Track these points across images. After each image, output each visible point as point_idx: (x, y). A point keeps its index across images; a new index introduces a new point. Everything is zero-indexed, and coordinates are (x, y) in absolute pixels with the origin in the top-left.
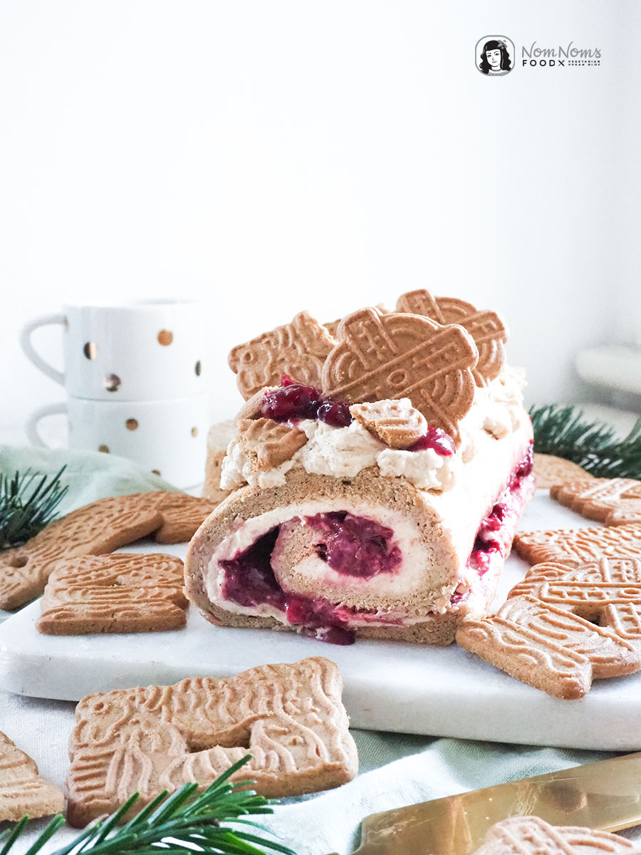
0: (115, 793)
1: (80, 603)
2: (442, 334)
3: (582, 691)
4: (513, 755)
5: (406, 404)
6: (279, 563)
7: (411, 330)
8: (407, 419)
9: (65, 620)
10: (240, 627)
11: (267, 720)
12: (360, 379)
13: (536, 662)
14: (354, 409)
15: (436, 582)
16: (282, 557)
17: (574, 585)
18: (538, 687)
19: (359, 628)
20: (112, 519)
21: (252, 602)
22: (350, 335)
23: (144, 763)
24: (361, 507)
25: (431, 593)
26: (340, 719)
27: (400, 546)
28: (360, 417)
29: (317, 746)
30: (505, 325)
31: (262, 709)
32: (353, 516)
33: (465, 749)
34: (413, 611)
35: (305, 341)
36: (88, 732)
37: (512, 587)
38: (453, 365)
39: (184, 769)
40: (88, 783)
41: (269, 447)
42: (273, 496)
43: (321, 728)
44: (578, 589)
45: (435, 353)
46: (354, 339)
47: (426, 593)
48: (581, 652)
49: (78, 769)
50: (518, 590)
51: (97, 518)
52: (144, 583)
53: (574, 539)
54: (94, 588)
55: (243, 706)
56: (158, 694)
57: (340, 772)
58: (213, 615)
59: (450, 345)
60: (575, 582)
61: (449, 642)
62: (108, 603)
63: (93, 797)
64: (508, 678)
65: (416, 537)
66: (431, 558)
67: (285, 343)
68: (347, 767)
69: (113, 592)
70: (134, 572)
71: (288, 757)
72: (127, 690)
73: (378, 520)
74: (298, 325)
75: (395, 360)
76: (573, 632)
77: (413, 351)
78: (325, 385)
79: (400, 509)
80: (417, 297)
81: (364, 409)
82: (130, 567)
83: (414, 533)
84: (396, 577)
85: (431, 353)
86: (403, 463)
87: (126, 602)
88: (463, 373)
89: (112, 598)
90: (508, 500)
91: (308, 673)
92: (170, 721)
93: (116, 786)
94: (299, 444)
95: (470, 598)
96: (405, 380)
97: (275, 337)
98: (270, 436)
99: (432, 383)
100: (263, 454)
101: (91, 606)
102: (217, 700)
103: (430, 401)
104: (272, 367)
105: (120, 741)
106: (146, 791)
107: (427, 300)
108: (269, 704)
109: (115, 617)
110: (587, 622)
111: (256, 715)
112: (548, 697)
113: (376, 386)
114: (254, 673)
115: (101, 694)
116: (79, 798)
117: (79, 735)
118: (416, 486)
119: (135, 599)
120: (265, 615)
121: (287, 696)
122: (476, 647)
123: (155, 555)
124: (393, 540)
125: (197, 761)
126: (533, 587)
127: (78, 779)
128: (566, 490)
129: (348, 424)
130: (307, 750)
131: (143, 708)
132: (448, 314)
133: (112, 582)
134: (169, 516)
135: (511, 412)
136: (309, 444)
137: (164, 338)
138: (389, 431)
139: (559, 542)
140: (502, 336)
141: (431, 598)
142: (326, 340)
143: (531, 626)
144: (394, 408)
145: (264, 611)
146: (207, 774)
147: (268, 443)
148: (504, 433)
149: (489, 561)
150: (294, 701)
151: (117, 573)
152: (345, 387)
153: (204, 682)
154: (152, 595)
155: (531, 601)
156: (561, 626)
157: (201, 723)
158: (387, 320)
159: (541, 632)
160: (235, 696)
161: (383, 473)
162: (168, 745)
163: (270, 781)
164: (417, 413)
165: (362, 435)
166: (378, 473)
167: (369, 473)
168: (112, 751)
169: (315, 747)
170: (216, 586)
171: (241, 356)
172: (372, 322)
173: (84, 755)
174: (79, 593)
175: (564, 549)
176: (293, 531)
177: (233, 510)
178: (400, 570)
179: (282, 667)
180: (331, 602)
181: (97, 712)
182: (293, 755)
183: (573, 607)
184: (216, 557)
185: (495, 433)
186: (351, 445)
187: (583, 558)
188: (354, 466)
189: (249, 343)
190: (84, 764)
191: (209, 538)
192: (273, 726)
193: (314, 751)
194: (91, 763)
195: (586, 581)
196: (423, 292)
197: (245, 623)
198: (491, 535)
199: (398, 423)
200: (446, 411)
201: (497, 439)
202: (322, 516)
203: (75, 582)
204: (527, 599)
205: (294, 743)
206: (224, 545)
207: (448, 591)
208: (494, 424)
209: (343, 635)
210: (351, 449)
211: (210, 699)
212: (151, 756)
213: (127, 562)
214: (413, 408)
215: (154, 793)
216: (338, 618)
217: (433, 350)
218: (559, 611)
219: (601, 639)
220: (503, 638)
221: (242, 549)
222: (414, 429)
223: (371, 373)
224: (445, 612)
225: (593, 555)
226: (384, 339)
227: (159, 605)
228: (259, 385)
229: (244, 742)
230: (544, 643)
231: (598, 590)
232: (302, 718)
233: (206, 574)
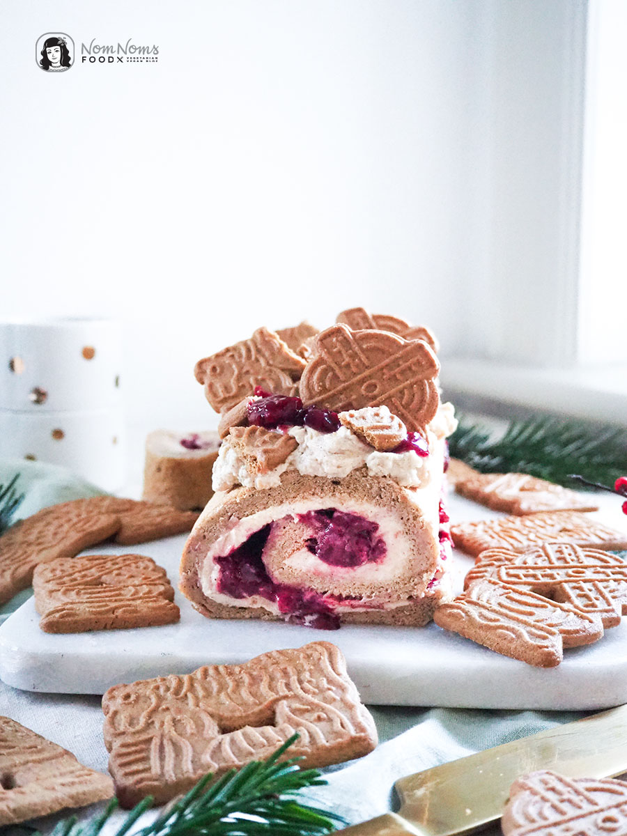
0: (162, 774)
1: (79, 603)
2: (409, 348)
3: (558, 659)
5: (384, 410)
6: (270, 558)
8: (389, 425)
9: (70, 619)
10: (232, 619)
11: (290, 700)
12: (336, 389)
13: (514, 636)
14: (342, 415)
15: (417, 570)
16: (274, 553)
17: (527, 568)
18: (517, 659)
19: (344, 614)
20: (71, 523)
21: (245, 594)
22: (326, 350)
23: (184, 747)
24: (349, 505)
25: (412, 579)
26: (353, 695)
27: (385, 539)
28: (349, 424)
29: (341, 720)
30: (434, 338)
31: (283, 691)
32: (342, 513)
34: (395, 596)
35: (267, 354)
36: (122, 721)
37: (467, 572)
38: (420, 377)
39: (222, 749)
40: (134, 767)
41: (266, 452)
42: (268, 496)
43: (339, 703)
44: (531, 572)
45: (403, 365)
46: (329, 353)
47: (408, 580)
48: (549, 626)
49: (120, 755)
50: (474, 575)
51: (56, 523)
52: (130, 582)
53: (497, 528)
55: (263, 688)
56: (180, 681)
57: (366, 742)
58: (205, 607)
59: (416, 359)
60: (527, 565)
61: (425, 623)
62: (105, 601)
63: (141, 780)
64: (489, 652)
65: (399, 529)
66: (414, 548)
67: (249, 357)
68: (371, 738)
69: (105, 592)
70: (115, 572)
71: (317, 733)
72: (149, 680)
73: (365, 516)
74: (258, 340)
75: (367, 373)
76: (538, 609)
77: (383, 363)
78: (304, 395)
79: (385, 506)
80: (356, 315)
81: (352, 416)
82: (110, 568)
83: (399, 527)
84: (381, 567)
85: (399, 365)
86: (390, 464)
87: (122, 600)
88: (428, 382)
89: (106, 597)
91: (316, 655)
92: (198, 706)
93: (162, 767)
94: (292, 448)
96: (377, 390)
97: (238, 351)
98: (264, 442)
99: (402, 392)
100: (261, 458)
101: (90, 605)
102: (238, 684)
103: (400, 407)
104: (239, 378)
105: (154, 727)
106: (191, 771)
107: (365, 317)
108: (288, 685)
109: (116, 614)
110: (547, 599)
111: (278, 696)
112: (528, 666)
113: (352, 396)
114: (266, 658)
115: (125, 686)
116: (130, 781)
117: (113, 724)
118: (401, 485)
119: (128, 597)
120: (255, 606)
121: (302, 677)
122: (455, 626)
123: (127, 555)
124: (379, 533)
125: (233, 741)
126: (486, 571)
127: (122, 765)
128: (470, 486)
129: (336, 430)
130: (332, 725)
131: (170, 695)
133: (97, 582)
134: (126, 519)
136: (300, 448)
137: (88, 354)
138: (376, 435)
139: (486, 532)
141: (412, 584)
142: (287, 354)
143: (500, 604)
144: (377, 415)
145: (254, 602)
146: (244, 752)
147: (264, 448)
150: (309, 682)
151: (101, 573)
152: (323, 396)
153: (221, 669)
154: (143, 593)
155: (494, 583)
156: (526, 604)
157: (227, 705)
158: (357, 336)
159: (511, 610)
160: (255, 680)
161: (371, 474)
162: (202, 728)
164: (397, 420)
165: (350, 440)
166: (367, 473)
167: (358, 473)
168: (150, 736)
169: (339, 721)
170: (211, 581)
171: (208, 368)
172: (345, 338)
173: (123, 742)
174: (73, 593)
175: (493, 537)
176: (284, 528)
177: (228, 510)
178: (384, 560)
179: (290, 652)
180: (319, 592)
181: (126, 702)
182: (321, 730)
183: (530, 587)
184: (210, 554)
186: (342, 449)
187: (512, 545)
188: (348, 466)
189: (213, 357)
190: (124, 750)
191: (204, 537)
192: (297, 705)
193: (339, 725)
194: (133, 749)
195: (536, 564)
196: (360, 310)
197: (237, 615)
198: (441, 527)
199: (382, 428)
200: (415, 417)
202: (313, 514)
203: (64, 583)
204: (490, 582)
205: (319, 719)
206: (219, 543)
207: (426, 578)
209: (329, 621)
210: (342, 452)
211: (231, 684)
212: (188, 739)
213: (105, 563)
214: (391, 415)
215: (200, 772)
216: (326, 606)
217: (401, 363)
218: (521, 592)
219: (565, 614)
220: (480, 617)
221: (236, 546)
222: (397, 433)
223: (346, 384)
224: (423, 596)
225: (520, 542)
226: (356, 354)
227: (155, 601)
228: (227, 395)
229: (271, 722)
230: (518, 620)
231: (549, 571)
232: (321, 697)
233: (201, 570)
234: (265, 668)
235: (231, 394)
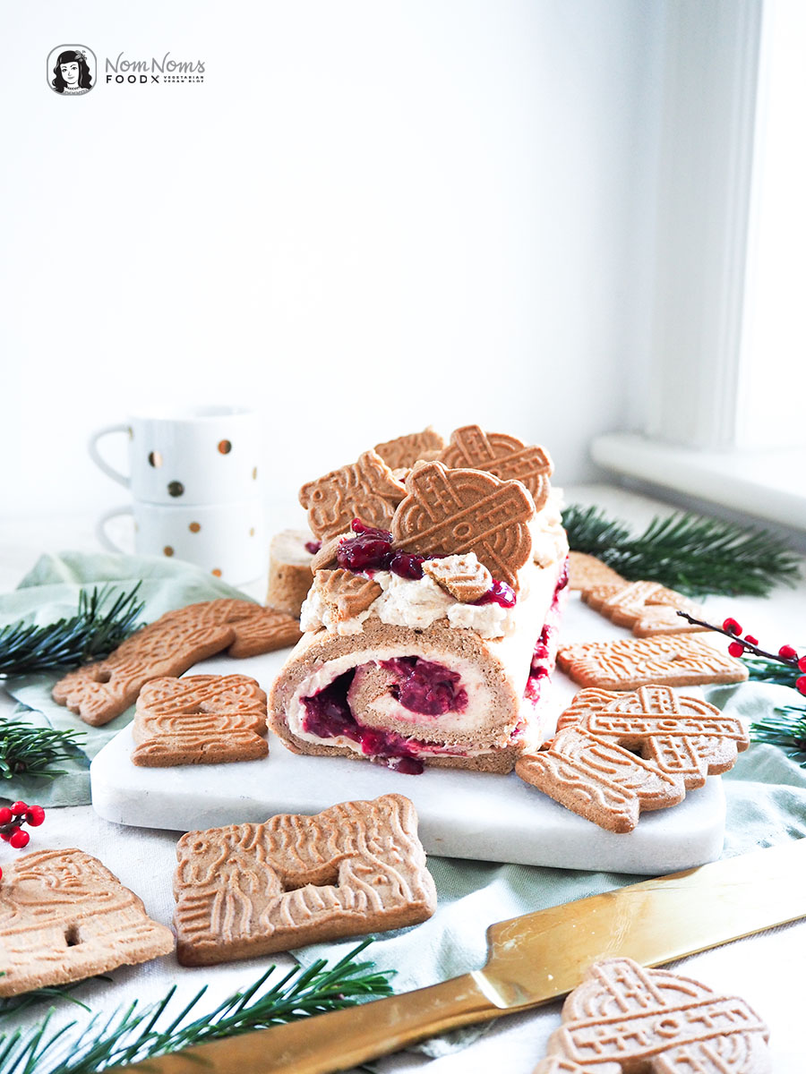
0: (220, 934)
2: (503, 489)
3: (631, 825)
4: (569, 879)
5: (471, 558)
6: (355, 701)
7: (474, 485)
8: (473, 575)
9: (159, 754)
10: (319, 756)
11: (354, 860)
12: (427, 531)
13: (590, 797)
14: (427, 565)
15: (498, 722)
16: (357, 696)
17: (618, 716)
18: (593, 821)
19: (428, 758)
20: (187, 634)
21: (330, 734)
22: (419, 489)
23: (244, 904)
24: (431, 654)
25: (494, 730)
26: (418, 857)
27: (466, 689)
28: (432, 573)
30: (550, 460)
31: (349, 849)
32: (424, 661)
33: (526, 873)
34: (477, 745)
35: (371, 480)
36: (190, 871)
37: (561, 713)
38: (513, 519)
39: (281, 909)
40: (195, 924)
41: (348, 599)
42: (352, 642)
43: (402, 866)
44: (622, 721)
45: (497, 508)
46: (421, 492)
47: (489, 730)
48: (628, 787)
49: (184, 910)
50: (567, 717)
51: (173, 633)
52: (226, 710)
53: (609, 654)
54: (181, 717)
55: (330, 844)
56: (252, 831)
57: (423, 910)
58: (293, 743)
59: (510, 500)
60: (619, 713)
61: (508, 771)
62: (196, 734)
63: (200, 939)
64: (565, 810)
65: (481, 681)
66: (495, 700)
67: (353, 483)
68: (428, 905)
69: (199, 722)
70: (215, 697)
71: (375, 898)
72: (223, 828)
73: (447, 665)
74: (364, 465)
75: (459, 514)
76: (620, 766)
77: (476, 505)
78: (394, 535)
79: (466, 657)
80: (469, 433)
81: (435, 566)
82: (212, 692)
83: (481, 679)
84: (462, 716)
85: (492, 507)
86: (471, 617)
87: (213, 733)
88: (521, 526)
89: (199, 729)
90: (552, 620)
91: (387, 810)
92: (264, 861)
93: (221, 926)
94: (375, 595)
95: (527, 731)
96: (469, 532)
97: (342, 476)
98: (348, 588)
99: (493, 535)
100: (342, 606)
101: (182, 738)
102: (306, 840)
103: (492, 553)
104: (341, 506)
105: (220, 881)
106: (248, 931)
107: (479, 436)
108: (354, 842)
109: (205, 749)
110: (632, 754)
111: (343, 854)
112: (602, 829)
113: (442, 537)
114: (338, 810)
115: (199, 833)
116: (189, 938)
117: (182, 875)
118: (482, 637)
119: (219, 730)
120: (341, 746)
121: (369, 834)
122: (535, 780)
123: (230, 676)
124: (460, 683)
125: (292, 901)
126: (579, 714)
127: (183, 921)
128: (595, 595)
129: (420, 578)
130: (391, 890)
131: (239, 847)
132: (498, 449)
133: (197, 710)
136: (384, 596)
137: (226, 447)
138: (458, 587)
139: (597, 658)
140: (547, 470)
141: (494, 734)
142: (390, 481)
143: (583, 759)
145: (340, 742)
146: (302, 916)
147: (347, 595)
149: (539, 689)
150: (376, 840)
151: (200, 699)
152: (414, 538)
153: (293, 820)
154: (236, 724)
155: (582, 733)
156: (609, 760)
157: (293, 862)
158: (452, 475)
159: (593, 766)
160: (323, 834)
161: (452, 626)
162: (265, 885)
163: (359, 920)
164: (483, 568)
165: (433, 590)
166: (448, 625)
167: (440, 624)
168: (214, 891)
169: (399, 886)
170: (297, 720)
171: (311, 493)
172: (439, 477)
173: (189, 896)
174: (169, 722)
175: (600, 665)
176: (368, 673)
177: (313, 653)
178: (466, 710)
179: (362, 804)
180: (402, 736)
181: (198, 851)
182: (379, 894)
183: (617, 739)
185: (541, 564)
186: (424, 600)
187: (619, 676)
188: (427, 619)
189: (318, 482)
190: (189, 905)
191: (291, 678)
192: (359, 865)
193: (398, 890)
194: (196, 903)
195: (628, 712)
196: (474, 428)
197: (324, 752)
198: (540, 662)
199: (466, 579)
200: (506, 562)
201: (542, 567)
202: (396, 660)
203: (162, 709)
204: (577, 731)
205: (380, 881)
206: (305, 684)
207: (508, 729)
208: (542, 557)
209: (413, 765)
210: (424, 604)
211: (300, 838)
212: (250, 897)
213: (208, 685)
214: (478, 563)
215: (256, 933)
216: (409, 751)
217: (494, 505)
218: (607, 745)
219: (647, 773)
220: (559, 772)
221: (321, 689)
222: (481, 585)
223: (438, 525)
224: (505, 746)
225: (627, 672)
226: (449, 494)
227: (244, 736)
228: (328, 523)
229: (333, 881)
230: (596, 778)
231: (640, 721)
232: (385, 857)
233: (288, 709)
234: (335, 821)
235: (333, 522)
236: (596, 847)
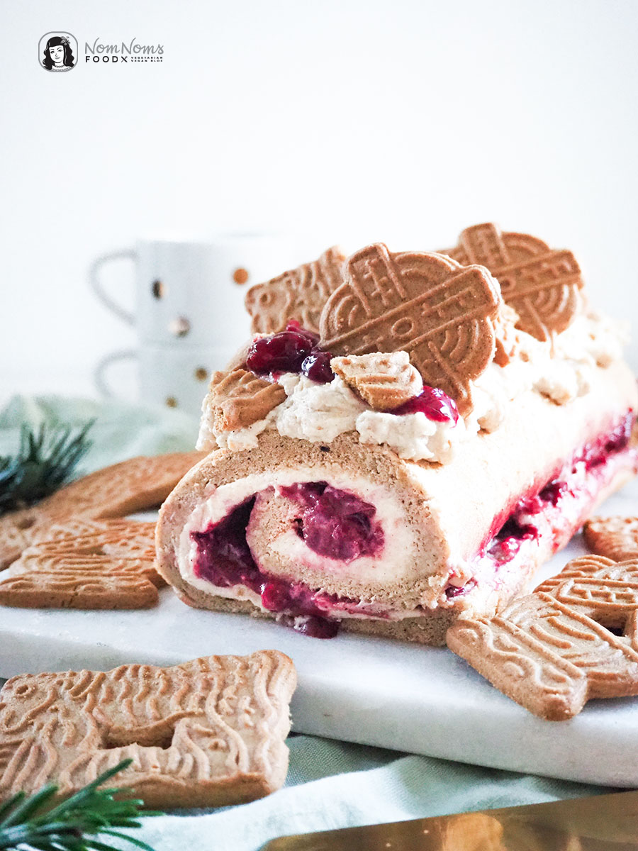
0: (9, 787)
1: (45, 573)
2: (460, 275)
3: (567, 711)
5: (401, 358)
6: (255, 538)
7: (423, 271)
8: (396, 376)
9: (23, 591)
11: (194, 719)
12: (360, 327)
13: (522, 673)
14: (336, 362)
15: (423, 572)
16: (257, 533)
17: (603, 584)
18: (521, 704)
19: (343, 619)
21: (228, 583)
22: (354, 276)
23: (48, 757)
24: (342, 479)
25: (417, 584)
26: (279, 722)
27: (383, 527)
28: (343, 374)
29: (238, 752)
31: (192, 705)
32: (332, 488)
34: (398, 603)
35: (329, 279)
36: (3, 716)
37: (541, 582)
38: (469, 314)
39: (88, 766)
41: (238, 403)
42: (247, 461)
43: (250, 732)
44: (607, 589)
45: (449, 299)
46: (358, 280)
47: (412, 583)
48: (580, 665)
50: (545, 586)
52: (128, 555)
54: (70, 557)
55: (173, 701)
56: (89, 678)
57: (259, 785)
58: (186, 594)
59: (467, 290)
60: (607, 580)
62: (74, 574)
64: (493, 691)
65: (400, 516)
66: (418, 542)
70: (123, 541)
71: (203, 764)
72: (58, 674)
73: (359, 494)
74: (324, 262)
75: (401, 306)
76: (579, 641)
77: (423, 295)
78: (322, 332)
79: (382, 483)
80: (480, 233)
81: (347, 363)
83: (399, 512)
84: (378, 563)
86: (384, 429)
87: (96, 575)
88: (479, 323)
90: (577, 478)
91: (255, 668)
92: (90, 712)
93: (13, 778)
94: (276, 401)
95: (473, 591)
96: (411, 330)
97: (297, 276)
98: (243, 391)
99: (442, 334)
100: (230, 411)
101: (57, 576)
103: (438, 356)
104: (290, 311)
105: (31, 729)
107: (492, 236)
108: (202, 701)
109: (78, 590)
111: (183, 712)
112: (531, 715)
113: (378, 336)
114: (198, 663)
115: (29, 676)
118: (401, 457)
119: (107, 571)
120: (241, 598)
121: (224, 692)
122: (464, 651)
124: (376, 518)
125: (105, 759)
129: (334, 378)
130: (226, 757)
131: (67, 695)
132: (514, 252)
133: (94, 550)
135: (578, 373)
136: (287, 402)
137: (240, 277)
138: (372, 390)
140: (578, 279)
141: (417, 589)
143: (532, 630)
144: (384, 363)
145: (241, 593)
147: (238, 398)
148: (566, 397)
149: (517, 550)
150: (230, 699)
152: (342, 336)
153: (141, 671)
154: (128, 568)
156: (568, 632)
157: (122, 716)
158: (397, 258)
159: (541, 638)
160: (169, 688)
161: (362, 440)
162: (80, 738)
163: (178, 787)
164: (411, 370)
165: (342, 394)
166: (357, 439)
167: (348, 438)
168: (20, 740)
169: (236, 753)
170: (188, 560)
171: (258, 296)
172: (381, 261)
174: (51, 561)
176: (268, 502)
177: (204, 475)
178: (382, 554)
179: (230, 659)
180: (311, 587)
181: (19, 695)
182: (210, 760)
183: (592, 610)
184: (188, 528)
185: (553, 396)
186: (327, 405)
188: (330, 429)
189: (267, 285)
191: (180, 506)
192: (198, 726)
193: (234, 758)
195: (620, 579)
196: (488, 226)
197: (223, 607)
198: (528, 519)
199: (383, 380)
200: (455, 369)
201: (556, 403)
202: (300, 487)
203: (55, 548)
204: (541, 597)
205: (216, 747)
206: (195, 515)
207: (437, 582)
208: (552, 387)
209: (324, 627)
210: (328, 410)
211: (141, 689)
212: (57, 750)
214: (408, 364)
216: (318, 608)
217: (446, 295)
218: (573, 615)
219: (611, 650)
220: (495, 642)
221: (214, 521)
222: (404, 389)
223: (373, 321)
224: (435, 607)
226: (391, 281)
227: (131, 580)
229: (166, 743)
230: (539, 651)
231: (630, 591)
232: (232, 719)
233: (178, 547)
234: (189, 675)
236: (524, 739)
